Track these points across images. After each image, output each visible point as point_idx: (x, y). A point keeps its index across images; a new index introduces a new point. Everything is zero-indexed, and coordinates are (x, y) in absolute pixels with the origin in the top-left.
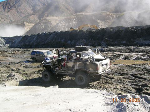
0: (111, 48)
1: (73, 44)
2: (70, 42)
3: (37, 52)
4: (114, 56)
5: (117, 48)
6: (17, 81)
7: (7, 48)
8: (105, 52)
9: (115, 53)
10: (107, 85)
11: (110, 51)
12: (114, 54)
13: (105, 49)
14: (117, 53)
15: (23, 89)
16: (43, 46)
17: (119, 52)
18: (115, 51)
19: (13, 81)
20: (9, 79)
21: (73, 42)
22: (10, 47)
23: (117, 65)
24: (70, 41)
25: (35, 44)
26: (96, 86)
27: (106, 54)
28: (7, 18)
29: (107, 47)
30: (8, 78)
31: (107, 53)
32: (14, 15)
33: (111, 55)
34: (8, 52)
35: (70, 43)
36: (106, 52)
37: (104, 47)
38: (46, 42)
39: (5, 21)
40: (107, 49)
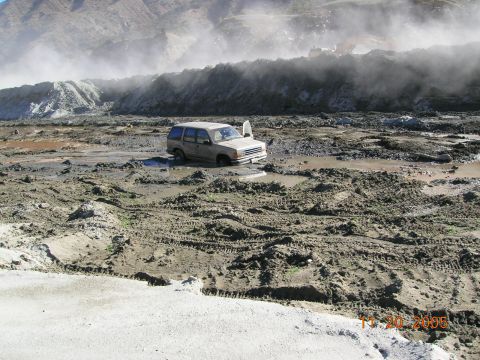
0: (447, 117)
1: (317, 101)
2: (306, 95)
4: (456, 146)
5: (468, 119)
6: (93, 234)
7: (106, 115)
8: (423, 133)
9: (461, 135)
10: (420, 268)
11: (442, 128)
12: (458, 141)
13: (425, 121)
14: (466, 136)
17: (475, 132)
18: (460, 129)
19: (79, 234)
20: (71, 226)
21: (317, 97)
22: (117, 110)
23: (468, 183)
24: (308, 91)
25: (192, 102)
26: (377, 269)
27: (428, 138)
28: (111, 21)
29: (434, 115)
30: (69, 223)
31: (431, 134)
33: (445, 143)
34: (107, 128)
35: (308, 99)
36: (428, 131)
37: (422, 116)
38: (229, 96)
40: (432, 120)
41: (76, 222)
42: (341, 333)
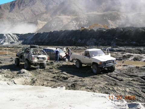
0: (121, 48)
1: (83, 42)
2: (80, 41)
3: (48, 49)
4: (124, 56)
5: (127, 49)
6: (26, 78)
7: (20, 44)
8: (114, 52)
9: (125, 53)
10: (116, 87)
11: (120, 51)
12: (124, 55)
13: (115, 49)
14: (126, 53)
15: (29, 89)
16: (55, 44)
17: (129, 52)
18: (124, 51)
19: (22, 78)
20: (18, 76)
21: (83, 41)
22: (23, 43)
23: (127, 66)
24: (81, 39)
25: (46, 41)
26: (105, 87)
27: (116, 54)
28: (21, 16)
29: (117, 47)
31: (116, 53)
32: (28, 13)
33: (120, 55)
34: (21, 48)
35: (81, 42)
36: (115, 51)
37: (114, 47)
38: (57, 40)
39: (19, 18)
40: (117, 49)
41: (20, 75)
42: (102, 97)
